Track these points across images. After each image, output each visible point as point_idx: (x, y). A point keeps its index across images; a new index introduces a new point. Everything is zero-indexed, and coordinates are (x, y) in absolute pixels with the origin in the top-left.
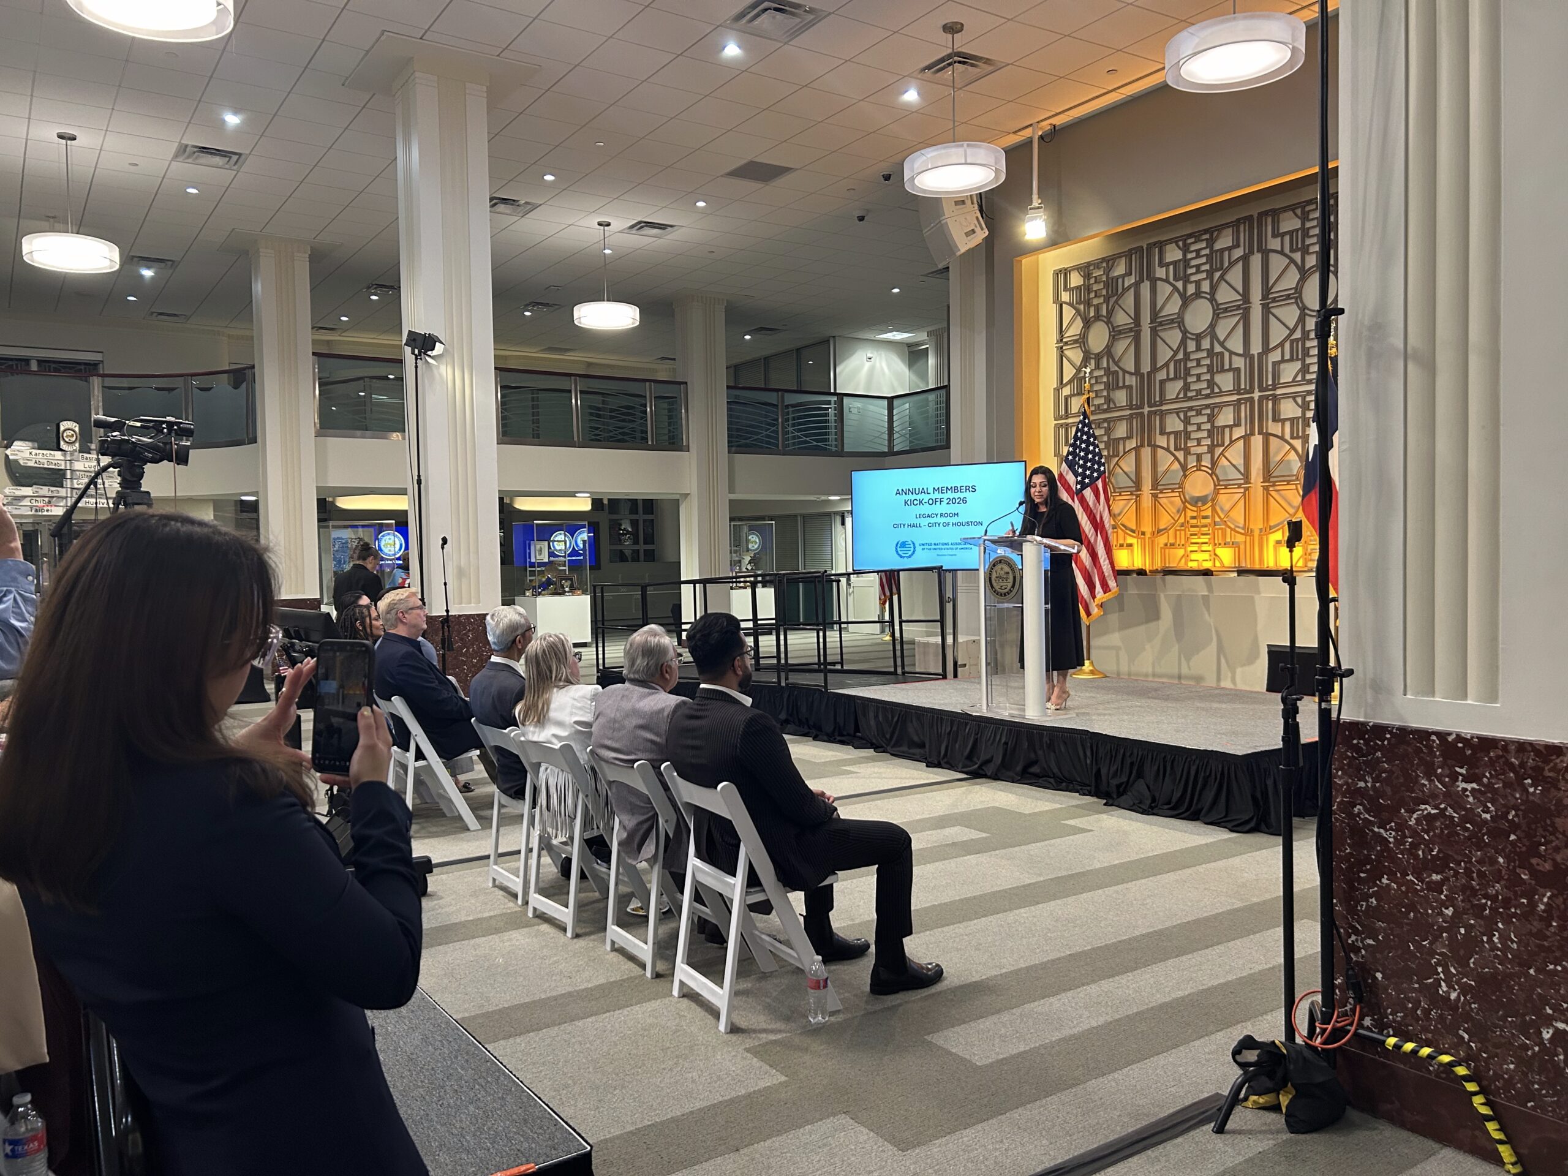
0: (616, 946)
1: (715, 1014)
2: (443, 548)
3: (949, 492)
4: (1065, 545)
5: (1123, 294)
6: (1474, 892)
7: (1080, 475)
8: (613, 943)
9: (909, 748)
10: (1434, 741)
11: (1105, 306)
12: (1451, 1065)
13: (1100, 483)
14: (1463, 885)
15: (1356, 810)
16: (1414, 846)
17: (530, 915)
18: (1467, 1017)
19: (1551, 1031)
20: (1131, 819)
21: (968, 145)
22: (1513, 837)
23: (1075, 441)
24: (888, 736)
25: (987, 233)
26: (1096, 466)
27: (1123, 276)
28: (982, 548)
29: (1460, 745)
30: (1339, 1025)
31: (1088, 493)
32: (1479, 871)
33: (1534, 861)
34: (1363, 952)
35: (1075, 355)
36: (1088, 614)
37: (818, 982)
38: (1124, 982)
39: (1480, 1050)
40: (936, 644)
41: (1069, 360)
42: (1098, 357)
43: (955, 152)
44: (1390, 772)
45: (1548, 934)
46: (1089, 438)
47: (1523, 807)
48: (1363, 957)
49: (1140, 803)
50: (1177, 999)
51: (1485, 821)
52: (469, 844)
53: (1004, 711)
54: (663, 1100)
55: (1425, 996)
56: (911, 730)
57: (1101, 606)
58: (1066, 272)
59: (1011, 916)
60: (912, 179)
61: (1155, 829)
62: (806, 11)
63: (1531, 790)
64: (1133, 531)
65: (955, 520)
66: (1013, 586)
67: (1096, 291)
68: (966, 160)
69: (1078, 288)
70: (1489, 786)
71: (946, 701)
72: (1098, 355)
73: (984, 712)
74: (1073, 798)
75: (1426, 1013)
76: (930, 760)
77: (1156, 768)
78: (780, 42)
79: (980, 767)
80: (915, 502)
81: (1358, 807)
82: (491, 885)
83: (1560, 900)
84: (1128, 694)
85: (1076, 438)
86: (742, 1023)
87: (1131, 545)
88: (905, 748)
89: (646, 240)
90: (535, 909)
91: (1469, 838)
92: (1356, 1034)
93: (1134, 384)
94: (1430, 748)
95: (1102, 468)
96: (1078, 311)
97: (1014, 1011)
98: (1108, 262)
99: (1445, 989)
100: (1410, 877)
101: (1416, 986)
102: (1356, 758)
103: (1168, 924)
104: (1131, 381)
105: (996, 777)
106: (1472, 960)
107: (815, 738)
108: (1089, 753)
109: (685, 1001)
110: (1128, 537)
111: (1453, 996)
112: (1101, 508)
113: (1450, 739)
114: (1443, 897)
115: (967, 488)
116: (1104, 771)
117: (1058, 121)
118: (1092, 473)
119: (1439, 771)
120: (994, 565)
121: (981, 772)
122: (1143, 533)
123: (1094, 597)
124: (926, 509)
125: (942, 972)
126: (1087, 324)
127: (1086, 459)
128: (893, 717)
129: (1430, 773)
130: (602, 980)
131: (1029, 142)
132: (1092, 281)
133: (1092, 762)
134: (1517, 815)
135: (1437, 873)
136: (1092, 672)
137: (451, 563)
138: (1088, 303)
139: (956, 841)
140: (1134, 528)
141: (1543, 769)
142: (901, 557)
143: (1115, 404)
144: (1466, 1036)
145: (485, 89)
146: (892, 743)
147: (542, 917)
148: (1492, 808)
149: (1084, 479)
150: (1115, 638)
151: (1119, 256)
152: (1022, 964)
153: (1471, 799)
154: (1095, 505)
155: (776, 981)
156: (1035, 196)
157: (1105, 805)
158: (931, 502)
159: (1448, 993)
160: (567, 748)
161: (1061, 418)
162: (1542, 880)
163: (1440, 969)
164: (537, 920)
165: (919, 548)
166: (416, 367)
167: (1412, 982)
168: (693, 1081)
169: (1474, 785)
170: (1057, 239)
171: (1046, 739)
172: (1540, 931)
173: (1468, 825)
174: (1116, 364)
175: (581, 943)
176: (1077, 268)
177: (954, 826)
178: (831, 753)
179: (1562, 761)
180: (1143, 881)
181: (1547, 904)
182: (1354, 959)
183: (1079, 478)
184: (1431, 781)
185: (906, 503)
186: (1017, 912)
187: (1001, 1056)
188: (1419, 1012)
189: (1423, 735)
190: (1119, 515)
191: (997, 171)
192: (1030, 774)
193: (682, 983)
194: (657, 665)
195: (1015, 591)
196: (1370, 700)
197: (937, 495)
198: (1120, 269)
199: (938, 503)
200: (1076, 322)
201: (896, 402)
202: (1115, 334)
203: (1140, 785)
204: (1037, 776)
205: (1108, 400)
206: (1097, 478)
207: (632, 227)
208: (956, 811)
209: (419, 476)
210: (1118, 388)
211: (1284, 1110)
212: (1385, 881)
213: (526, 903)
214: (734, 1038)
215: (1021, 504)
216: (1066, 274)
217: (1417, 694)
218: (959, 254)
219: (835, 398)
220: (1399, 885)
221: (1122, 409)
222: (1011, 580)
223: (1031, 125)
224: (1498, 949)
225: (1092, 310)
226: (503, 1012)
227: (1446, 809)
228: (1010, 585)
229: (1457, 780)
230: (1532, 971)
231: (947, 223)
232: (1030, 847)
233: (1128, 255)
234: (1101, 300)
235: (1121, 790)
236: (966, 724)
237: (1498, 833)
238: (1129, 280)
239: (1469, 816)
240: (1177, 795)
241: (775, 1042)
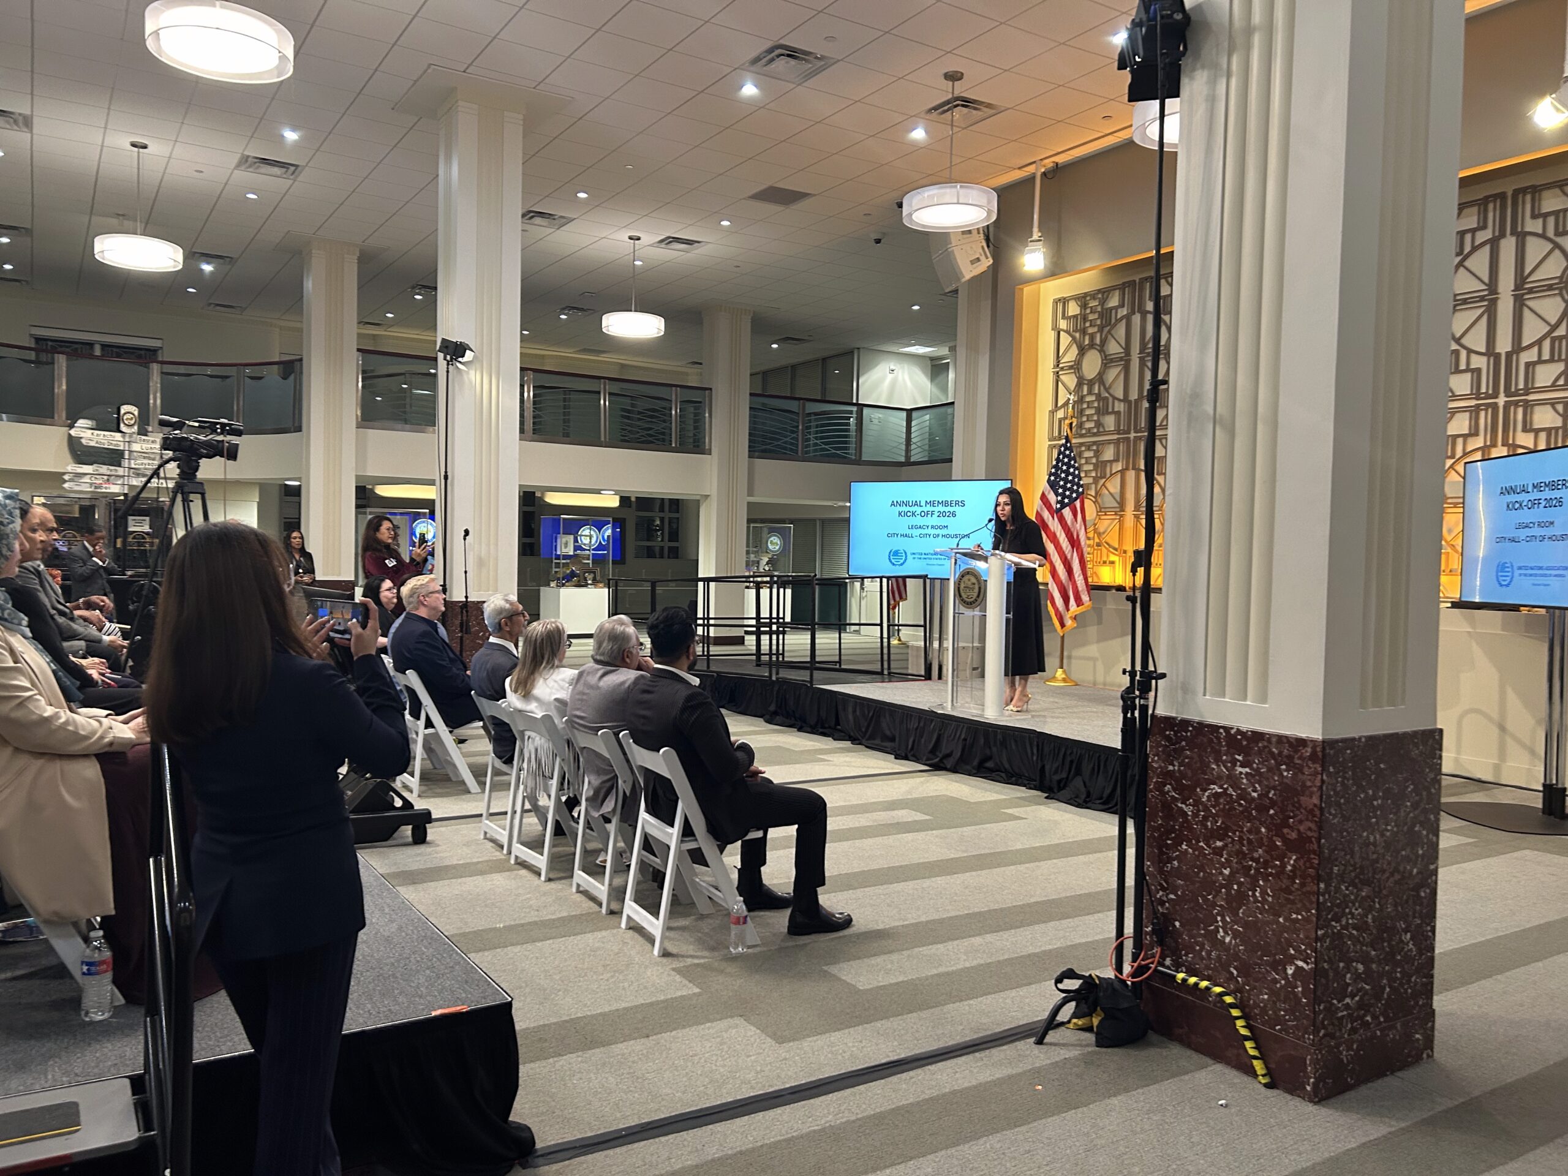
0: (581, 889)
1: (651, 940)
2: (465, 539)
3: (940, 506)
4: (1027, 561)
5: (1115, 325)
6: (1245, 855)
7: (1060, 495)
8: (578, 886)
9: (882, 741)
10: (1221, 733)
11: (1098, 336)
12: (1221, 995)
13: (1078, 503)
14: (1237, 850)
15: (1166, 788)
16: (1205, 818)
17: (512, 861)
18: (1236, 956)
19: (1293, 968)
20: (1065, 811)
21: (961, 187)
22: (1272, 812)
23: (1057, 463)
24: (863, 730)
25: (991, 261)
26: (1075, 488)
27: (1116, 308)
28: (953, 561)
29: (1239, 737)
30: (1143, 963)
31: (1067, 512)
32: (1248, 838)
33: (1285, 831)
34: (1167, 905)
35: (1070, 380)
36: (1063, 625)
37: (738, 918)
38: (1005, 936)
39: (1244, 984)
40: (918, 648)
41: (1063, 384)
42: (1091, 383)
43: (948, 192)
44: (1191, 758)
45: (1293, 889)
46: (1070, 461)
47: (1279, 788)
48: (1167, 908)
49: (1076, 797)
50: (1045, 951)
51: (1253, 799)
52: (469, 804)
53: (965, 708)
54: (596, 1001)
55: (1208, 941)
56: (884, 725)
57: (1075, 618)
58: (1064, 301)
59: (926, 883)
60: (910, 215)
61: (1083, 820)
62: (816, 58)
63: (1285, 774)
64: (1116, 549)
65: (944, 532)
66: (978, 596)
67: (1091, 321)
68: (958, 200)
69: (1075, 317)
70: (1257, 770)
71: (919, 700)
72: (1090, 381)
73: (949, 710)
74: (1019, 790)
75: (1209, 953)
76: (898, 752)
77: (1092, 765)
78: (794, 83)
79: (941, 760)
80: (909, 514)
81: (1168, 786)
82: (482, 837)
83: (1301, 863)
84: (1090, 700)
85: (1058, 460)
86: (674, 950)
87: (1113, 563)
88: (878, 741)
89: (674, 254)
90: (517, 857)
91: (1242, 812)
92: (1156, 970)
93: (1122, 410)
94: (1218, 738)
95: (1081, 490)
96: (1074, 338)
97: (904, 952)
98: (1103, 294)
99: (1222, 934)
100: (1201, 844)
101: (1203, 932)
102: (1168, 747)
103: (1063, 895)
104: (1120, 407)
105: (954, 770)
106: (1241, 911)
107: (800, 730)
108: (1035, 751)
109: (631, 932)
110: (1111, 555)
111: (1228, 940)
112: (1078, 526)
113: (1233, 732)
114: (1223, 860)
115: (957, 503)
116: (1047, 768)
117: (1061, 159)
118: (1071, 493)
119: (1224, 757)
120: (963, 576)
121: (942, 765)
122: (1125, 552)
123: (1068, 610)
124: (918, 521)
125: (851, 920)
126: (1082, 351)
127: (1066, 481)
128: (869, 713)
129: (1218, 761)
130: (565, 914)
131: (1031, 179)
132: (1088, 311)
133: (1037, 759)
134: (1274, 795)
135: (1220, 841)
136: (1064, 680)
137: (472, 553)
138: (1084, 332)
139: (900, 821)
140: (1117, 546)
141: (1293, 758)
142: (894, 564)
143: (1103, 427)
144: (1235, 972)
145: (521, 117)
146: (867, 736)
147: (522, 864)
148: (1259, 788)
149: (1063, 499)
150: (1093, 650)
151: (1112, 289)
152: (923, 919)
153: (1245, 781)
154: (1073, 524)
155: (712, 921)
156: (1035, 229)
157: (1046, 798)
158: (923, 514)
159: (1223, 937)
160: (547, 718)
161: (1054, 439)
162: (1292, 846)
163: (1219, 918)
164: (517, 866)
165: (910, 557)
166: (448, 372)
167: (1199, 929)
168: (624, 989)
169: (1247, 770)
170: (1056, 270)
171: (999, 737)
172: (1287, 887)
173: (1242, 802)
174: (1107, 390)
175: (552, 885)
176: (1076, 298)
177: (903, 809)
178: (812, 743)
179: (1306, 751)
180: (1055, 861)
181: (1293, 866)
182: (1161, 910)
183: (1059, 498)
184: (1218, 766)
185: (900, 514)
186: (933, 879)
187: (882, 984)
188: (1204, 953)
189: (1215, 728)
190: (1104, 533)
191: (989, 212)
192: (986, 768)
193: (629, 917)
194: (619, 649)
195: (979, 600)
196: (1180, 699)
197: (929, 508)
198: (1114, 302)
199: (929, 516)
200: (1071, 350)
201: (915, 414)
202: (1108, 362)
203: (1078, 782)
204: (991, 770)
205: (1099, 424)
206: (1076, 499)
207: (662, 241)
208: (909, 797)
209: (446, 472)
210: (1108, 413)
211: (1095, 1029)
212: (1184, 847)
213: (510, 853)
214: (665, 960)
215: (990, 520)
216: (1064, 303)
217: (1212, 695)
218: (963, 280)
219: (855, 409)
220: (1194, 850)
221: (1109, 433)
222: (976, 590)
223: (1034, 162)
224: (1259, 902)
225: (1087, 338)
226: (477, 933)
227: (1227, 789)
228: (976, 595)
229: (1235, 765)
230: (1281, 920)
231: (953, 251)
232: (965, 829)
233: (1122, 288)
234: (1095, 329)
235: (1062, 785)
236: (932, 721)
237: (1262, 809)
238: (1122, 312)
239: (1243, 795)
240: (1108, 791)
241: (698, 965)
